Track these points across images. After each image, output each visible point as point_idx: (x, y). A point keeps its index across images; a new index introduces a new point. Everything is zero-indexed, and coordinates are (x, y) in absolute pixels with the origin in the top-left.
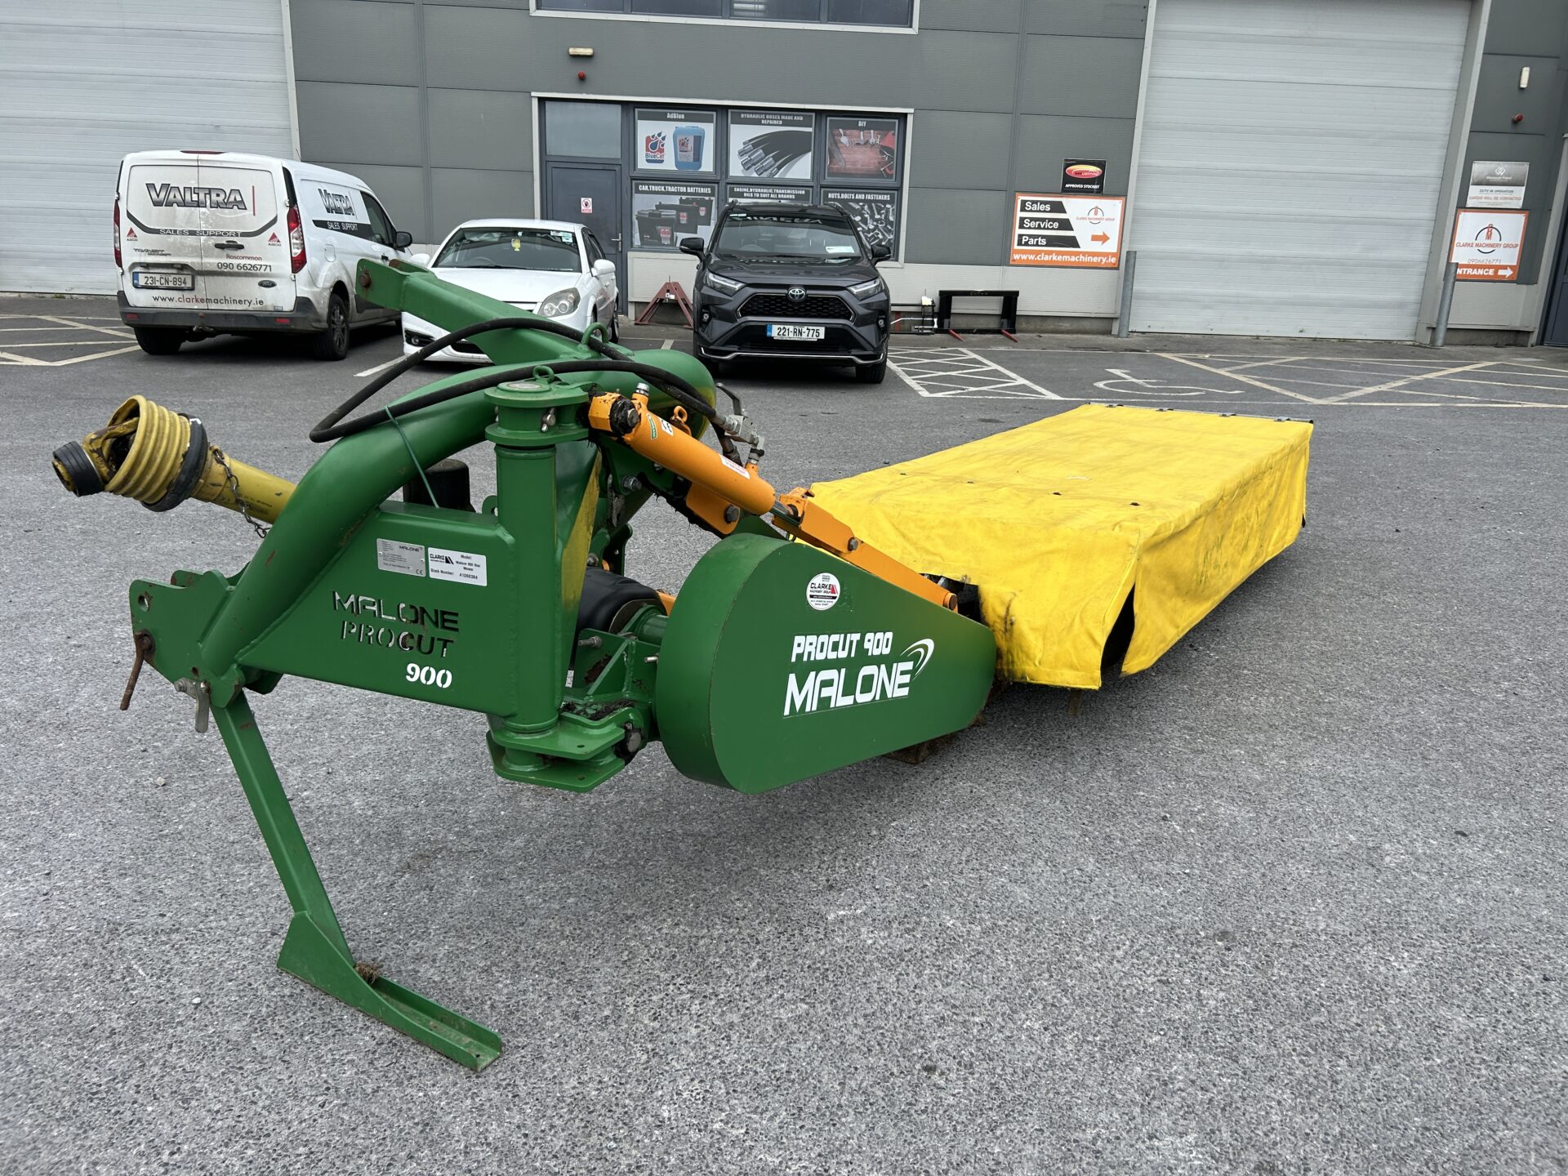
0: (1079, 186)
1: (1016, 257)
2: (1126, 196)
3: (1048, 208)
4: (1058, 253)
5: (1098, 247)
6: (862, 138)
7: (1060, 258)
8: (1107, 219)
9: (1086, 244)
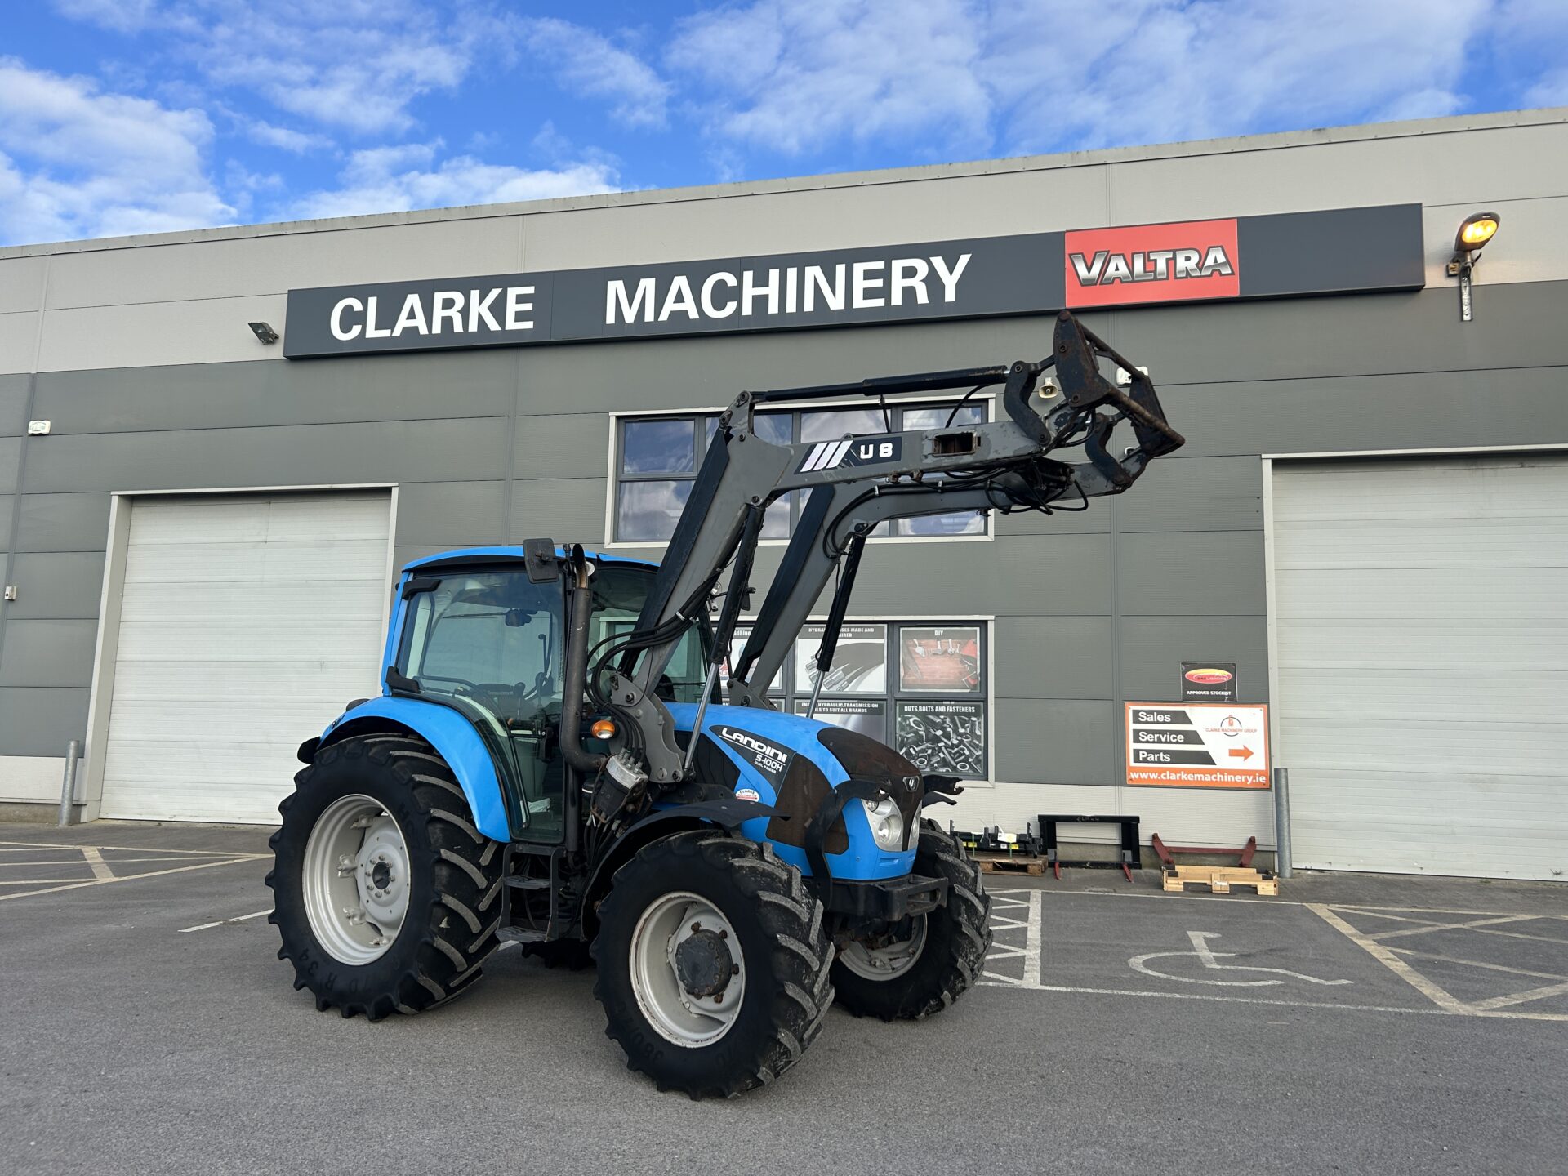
0: (1204, 693)
1: (1134, 776)
2: (1268, 703)
3: (1168, 718)
4: (1187, 771)
5: (1238, 763)
6: (939, 647)
7: (1190, 777)
8: (1248, 731)
9: (1223, 761)
